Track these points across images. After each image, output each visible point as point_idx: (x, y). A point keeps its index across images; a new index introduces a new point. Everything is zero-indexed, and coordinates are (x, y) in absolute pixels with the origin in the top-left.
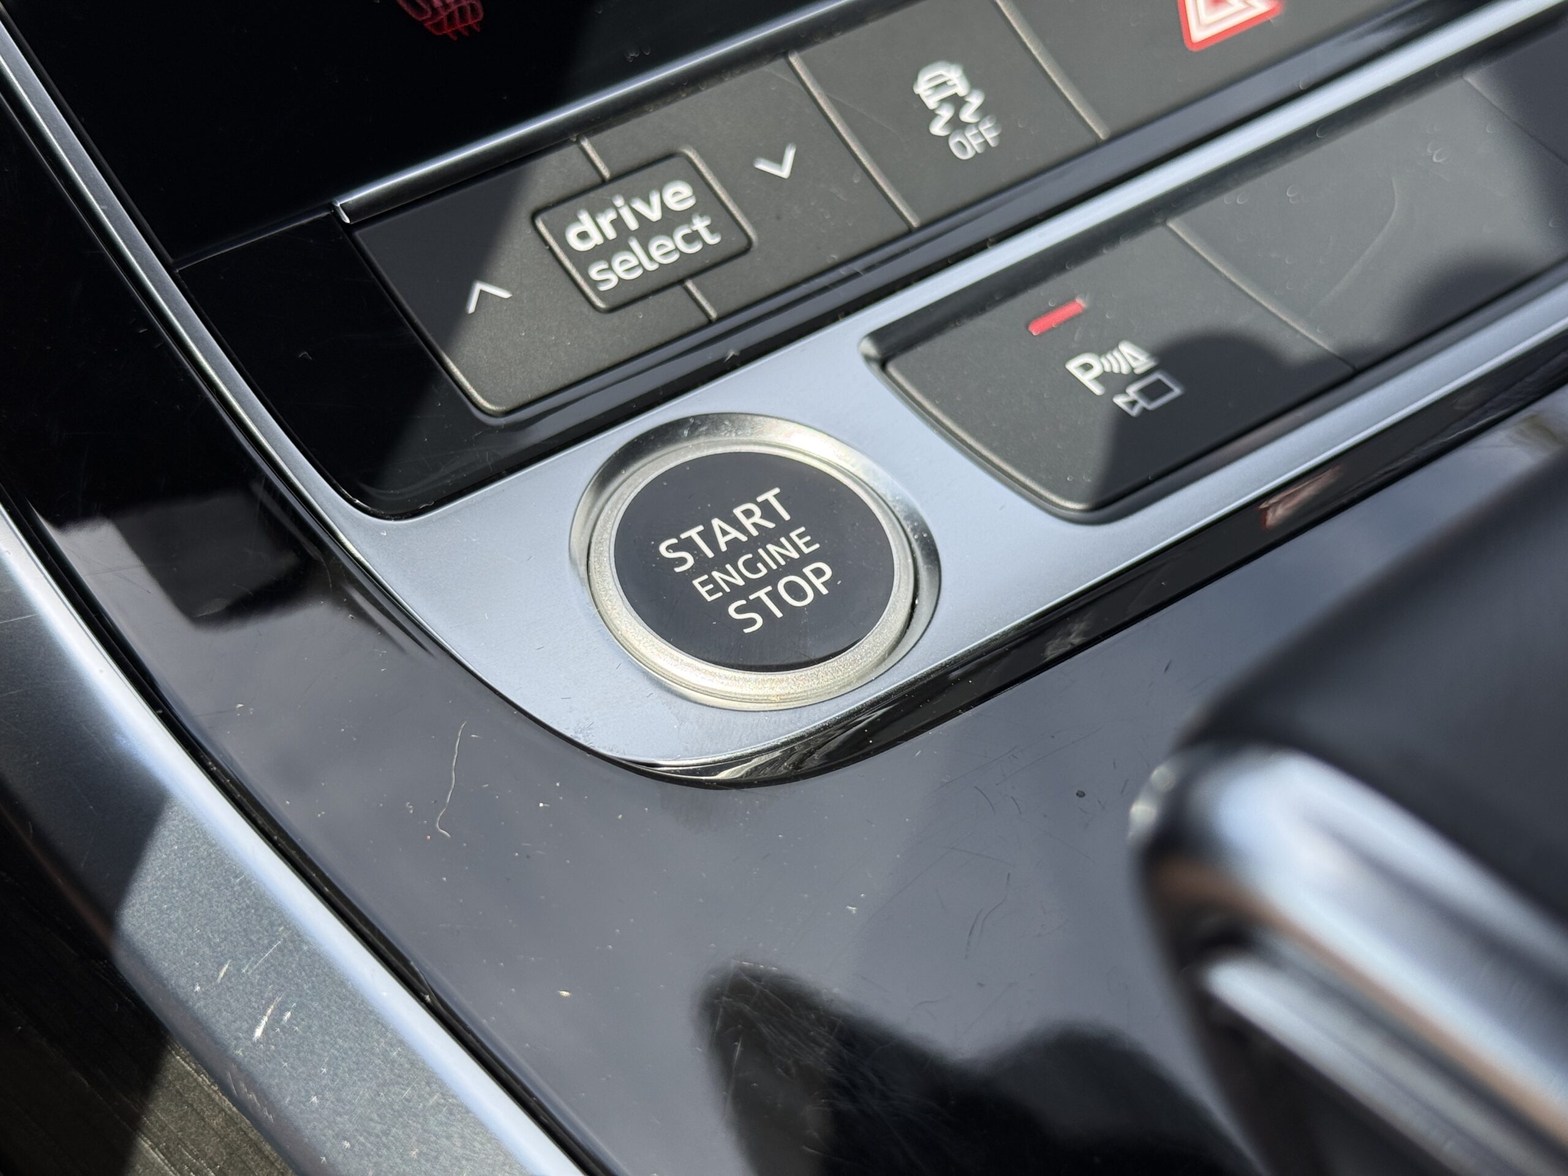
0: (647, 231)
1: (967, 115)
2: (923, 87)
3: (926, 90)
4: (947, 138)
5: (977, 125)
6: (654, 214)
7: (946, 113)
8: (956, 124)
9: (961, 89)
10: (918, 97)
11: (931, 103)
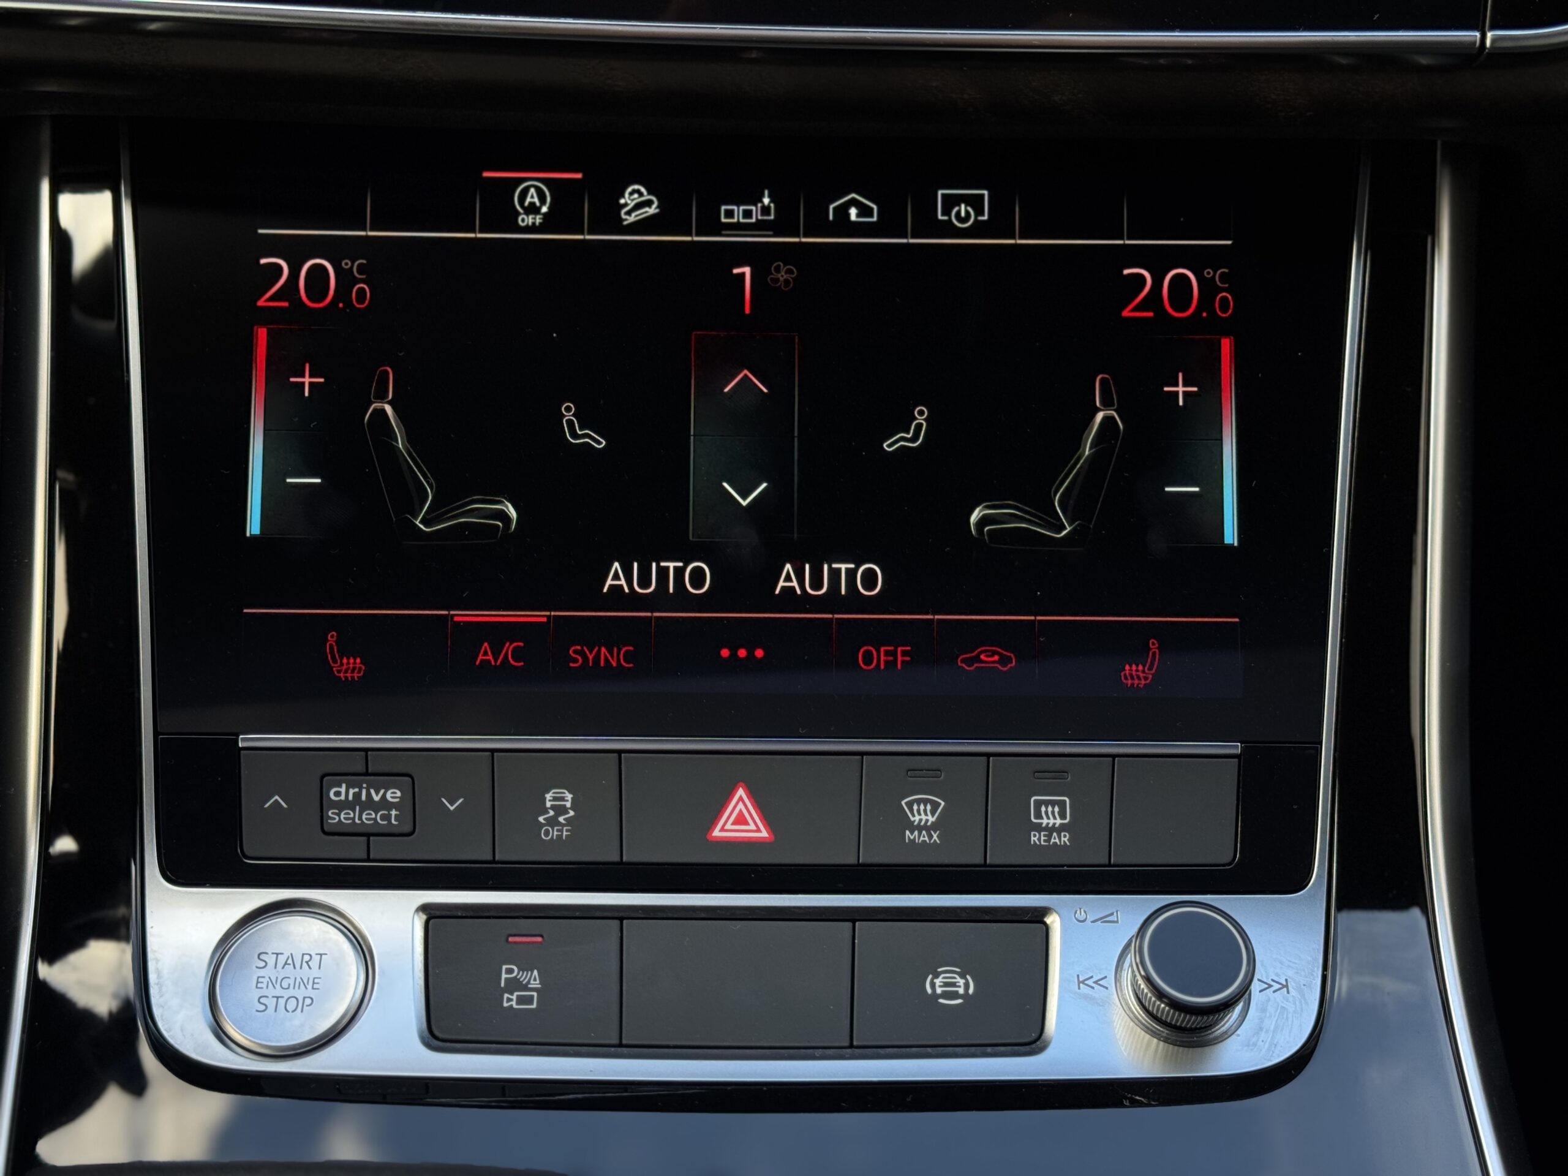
0: (370, 805)
1: (561, 819)
2: (548, 796)
3: (551, 797)
4: (541, 825)
5: (563, 825)
6: (376, 798)
7: (552, 813)
8: (553, 822)
9: (568, 805)
10: (546, 798)
11: (548, 804)
